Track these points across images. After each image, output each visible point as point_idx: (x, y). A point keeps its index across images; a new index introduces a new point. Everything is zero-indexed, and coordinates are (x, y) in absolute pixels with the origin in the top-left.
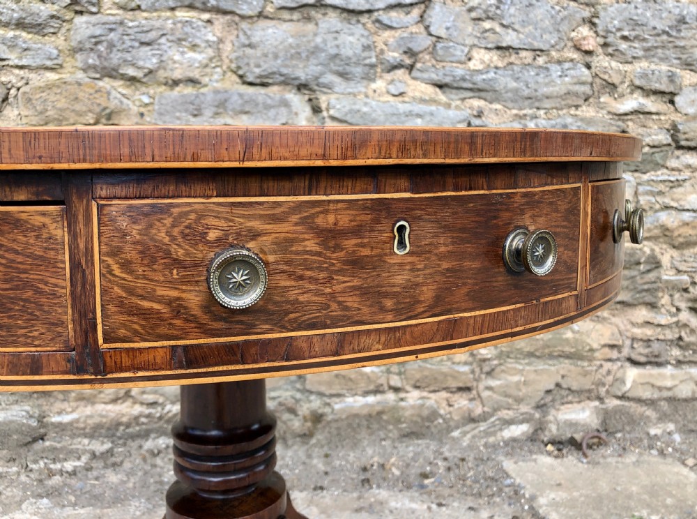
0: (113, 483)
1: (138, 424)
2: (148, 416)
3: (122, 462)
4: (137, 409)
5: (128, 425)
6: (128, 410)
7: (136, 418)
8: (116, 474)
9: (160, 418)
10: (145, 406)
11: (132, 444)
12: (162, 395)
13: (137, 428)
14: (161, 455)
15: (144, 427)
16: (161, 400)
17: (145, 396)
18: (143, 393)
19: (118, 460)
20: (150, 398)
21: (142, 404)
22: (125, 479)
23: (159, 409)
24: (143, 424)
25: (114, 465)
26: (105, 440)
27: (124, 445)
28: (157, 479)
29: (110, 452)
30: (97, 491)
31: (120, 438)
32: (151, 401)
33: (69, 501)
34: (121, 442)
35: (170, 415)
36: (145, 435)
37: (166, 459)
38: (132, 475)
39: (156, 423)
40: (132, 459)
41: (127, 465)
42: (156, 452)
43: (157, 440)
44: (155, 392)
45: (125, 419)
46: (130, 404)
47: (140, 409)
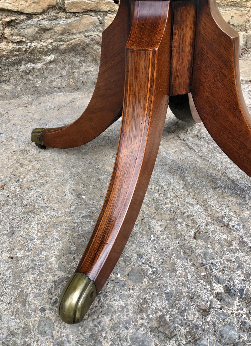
0: (8, 90)
1: (13, 56)
2: (18, 50)
3: (9, 79)
4: (11, 46)
5: (8, 57)
6: (6, 47)
7: (12, 52)
8: (8, 86)
9: (26, 51)
10: (15, 44)
11: (12, 69)
12: (23, 36)
13: (14, 59)
14: (31, 73)
16: (24, 40)
17: (14, 37)
18: (12, 35)
19: (7, 78)
20: (18, 38)
21: (13, 42)
22: (14, 87)
23: (24, 45)
24: (16, 55)
27: (8, 69)
28: (33, 85)
31: (4, 65)
32: (19, 40)
34: (6, 67)
35: (31, 49)
36: (19, 62)
37: (34, 76)
38: (18, 85)
39: (24, 55)
40: (14, 77)
41: (12, 81)
42: (28, 72)
43: (27, 65)
44: (19, 34)
45: (5, 53)
46: (5, 43)
47: (13, 46)
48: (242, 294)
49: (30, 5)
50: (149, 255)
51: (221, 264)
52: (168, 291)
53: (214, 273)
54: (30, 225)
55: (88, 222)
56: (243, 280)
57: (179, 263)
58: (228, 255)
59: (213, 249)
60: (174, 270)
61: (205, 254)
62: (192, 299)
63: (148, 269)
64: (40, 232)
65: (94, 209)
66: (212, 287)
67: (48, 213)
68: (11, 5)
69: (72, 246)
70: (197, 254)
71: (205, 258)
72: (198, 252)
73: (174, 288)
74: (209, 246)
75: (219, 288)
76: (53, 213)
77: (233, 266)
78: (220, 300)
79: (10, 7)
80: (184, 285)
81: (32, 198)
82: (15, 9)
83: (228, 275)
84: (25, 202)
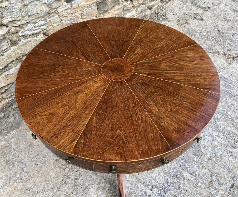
0: (12, 121)
1: (9, 104)
2: (11, 100)
3: (9, 115)
4: (7, 101)
6: (5, 102)
8: (10, 118)
10: (9, 99)
11: (9, 109)
13: (9, 105)
15: (11, 103)
18: (7, 96)
20: (10, 95)
21: (7, 98)
22: (14, 118)
23: (13, 97)
24: (10, 103)
25: (7, 117)
26: (1, 113)
29: (5, 115)
30: (10, 126)
31: (5, 110)
33: (6, 133)
34: (6, 111)
38: (15, 116)
39: (14, 100)
40: (11, 112)
41: (11, 114)
44: (10, 93)
45: (5, 105)
46: (4, 101)
47: (8, 100)
48: (155, 186)
49: (13, 79)
50: (130, 187)
51: (148, 180)
52: (140, 195)
53: (147, 184)
54: (90, 194)
55: (107, 184)
56: (154, 182)
57: (138, 185)
58: (149, 176)
59: (144, 176)
60: (138, 188)
61: (143, 178)
62: (146, 194)
63: (132, 191)
64: (95, 195)
65: (105, 178)
66: (148, 188)
67: (92, 187)
68: (4, 84)
69: (108, 195)
70: (141, 180)
71: (144, 180)
72: (141, 179)
73: (141, 193)
74: (143, 175)
75: (150, 187)
76: (94, 186)
77: (151, 179)
78: (152, 191)
79: (4, 85)
80: (142, 191)
81: (82, 183)
82: (7, 85)
83: (151, 182)
84: (80, 186)
